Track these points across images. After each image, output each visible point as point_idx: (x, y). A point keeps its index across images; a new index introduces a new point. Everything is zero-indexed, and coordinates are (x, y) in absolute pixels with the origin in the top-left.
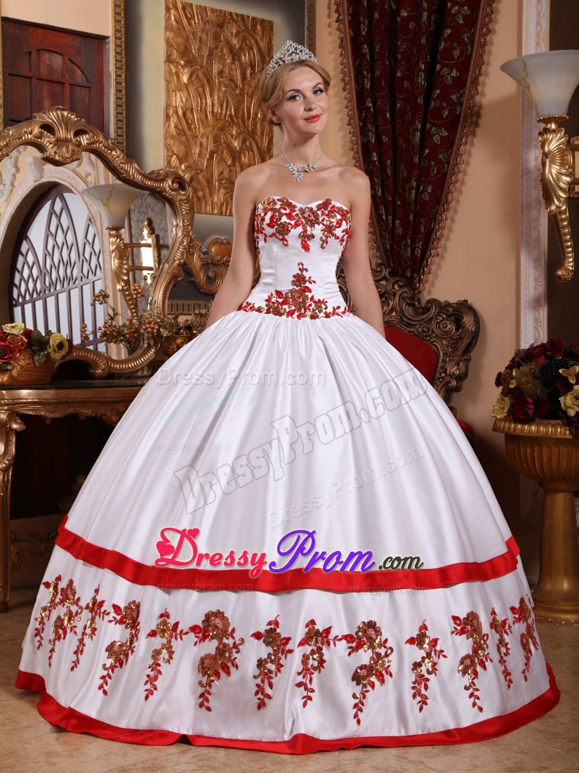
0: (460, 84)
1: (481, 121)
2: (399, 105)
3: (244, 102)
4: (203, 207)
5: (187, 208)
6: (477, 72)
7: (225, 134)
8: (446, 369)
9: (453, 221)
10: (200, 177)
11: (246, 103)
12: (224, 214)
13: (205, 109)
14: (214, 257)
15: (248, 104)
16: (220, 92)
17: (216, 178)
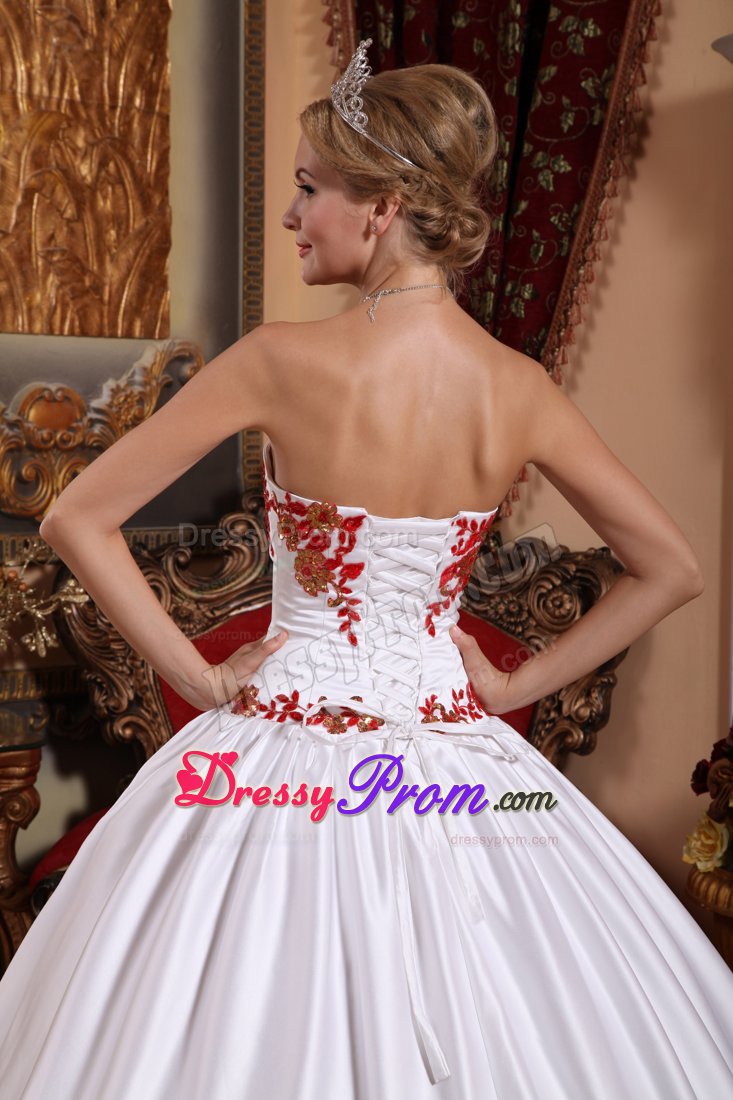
0: (603, 55)
1: (649, 145)
3: (102, 70)
4: (9, 318)
6: (644, 32)
7: (58, 146)
8: (560, 703)
9: (578, 365)
10: (2, 249)
11: (106, 73)
12: (57, 332)
13: (11, 87)
14: (33, 432)
15: (113, 75)
16: (48, 47)
17: (39, 249)
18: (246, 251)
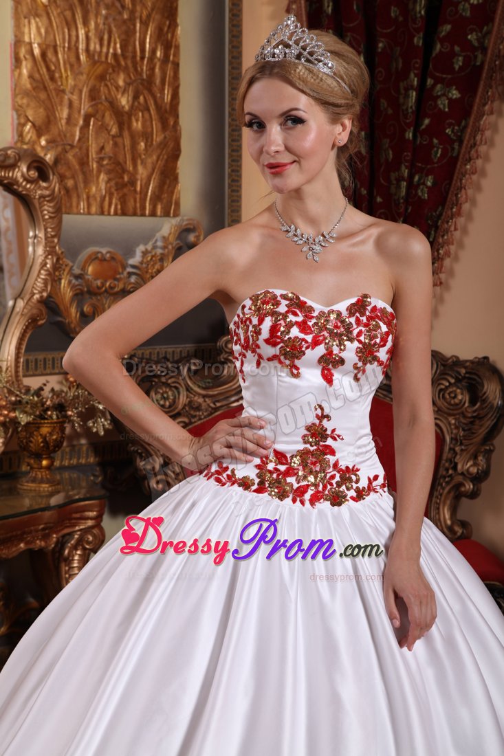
0: (483, 16)
2: (381, 45)
3: (135, 32)
4: (74, 204)
5: (50, 209)
7: (106, 85)
8: (456, 464)
9: (465, 231)
10: (70, 156)
11: (138, 34)
12: (106, 213)
13: (75, 45)
14: (91, 282)
15: (142, 36)
16: (99, 17)
17: (94, 156)
18: (230, 156)
